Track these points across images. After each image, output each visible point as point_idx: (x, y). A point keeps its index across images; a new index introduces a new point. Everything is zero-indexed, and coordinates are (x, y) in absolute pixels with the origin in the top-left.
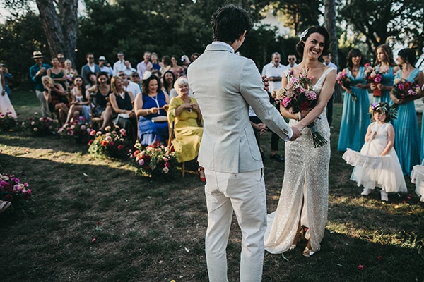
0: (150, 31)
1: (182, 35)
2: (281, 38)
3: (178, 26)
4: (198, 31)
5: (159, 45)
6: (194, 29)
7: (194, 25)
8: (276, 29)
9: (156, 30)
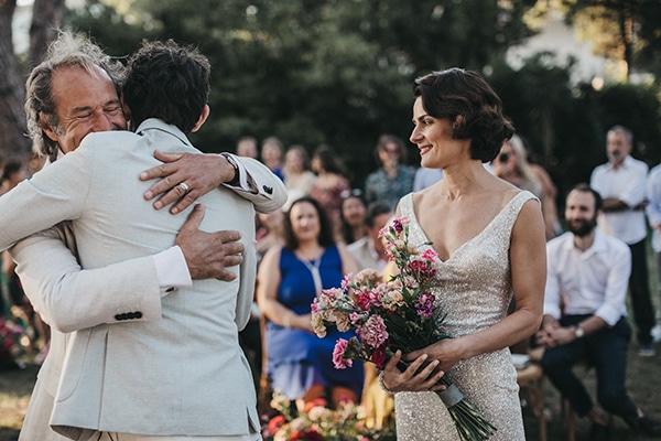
0: (231, 83)
1: (316, 90)
2: (586, 87)
3: (306, 66)
4: (359, 78)
5: (255, 118)
6: (349, 73)
7: (350, 61)
8: (572, 61)
9: (248, 80)
